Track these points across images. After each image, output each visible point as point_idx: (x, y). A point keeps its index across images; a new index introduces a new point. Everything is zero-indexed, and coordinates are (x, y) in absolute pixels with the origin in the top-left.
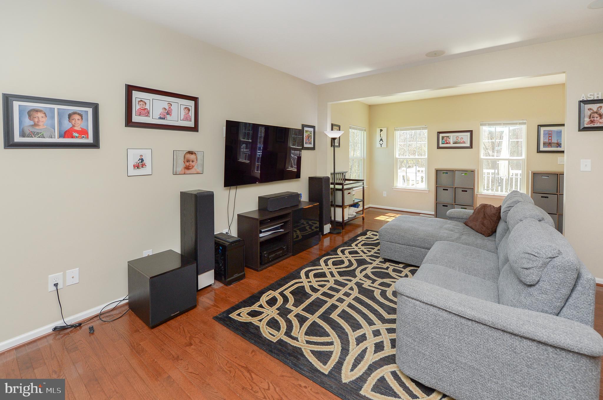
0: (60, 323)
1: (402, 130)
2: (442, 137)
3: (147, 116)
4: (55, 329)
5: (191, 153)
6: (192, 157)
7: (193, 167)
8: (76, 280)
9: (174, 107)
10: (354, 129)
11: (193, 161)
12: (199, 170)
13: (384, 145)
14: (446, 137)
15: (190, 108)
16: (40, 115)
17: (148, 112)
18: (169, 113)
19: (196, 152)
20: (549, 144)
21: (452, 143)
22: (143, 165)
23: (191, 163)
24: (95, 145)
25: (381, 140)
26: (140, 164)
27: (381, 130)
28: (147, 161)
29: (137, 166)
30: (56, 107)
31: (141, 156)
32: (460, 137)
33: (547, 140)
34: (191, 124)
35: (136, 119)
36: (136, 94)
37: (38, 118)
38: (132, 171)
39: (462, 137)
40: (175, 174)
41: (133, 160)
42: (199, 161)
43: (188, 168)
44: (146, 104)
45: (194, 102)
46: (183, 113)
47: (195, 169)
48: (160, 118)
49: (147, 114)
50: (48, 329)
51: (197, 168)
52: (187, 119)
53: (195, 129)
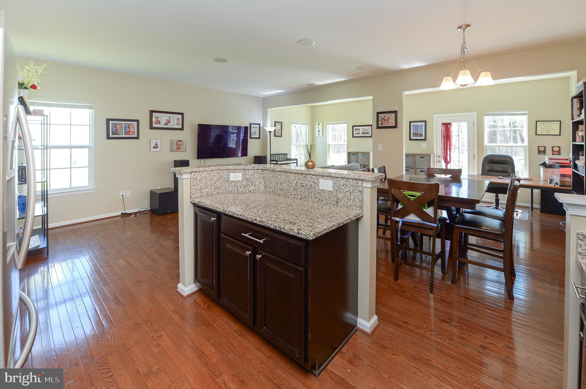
0: (124, 212)
1: (332, 124)
2: (355, 129)
3: (159, 124)
4: (122, 213)
5: (180, 141)
6: (180, 143)
7: (181, 148)
8: (130, 195)
9: (172, 119)
10: (295, 123)
11: (181, 145)
12: (184, 150)
13: (321, 135)
14: (357, 129)
15: (179, 118)
16: (118, 126)
17: (160, 122)
18: (169, 122)
19: (182, 141)
20: (416, 134)
21: (361, 133)
22: (157, 147)
23: (180, 146)
24: (137, 138)
25: (319, 131)
26: (156, 147)
27: (319, 124)
28: (159, 145)
29: (155, 147)
30: (124, 122)
31: (156, 142)
32: (366, 129)
33: (415, 132)
34: (180, 127)
35: (154, 125)
36: (154, 114)
37: (118, 127)
38: (152, 150)
39: (367, 129)
40: (172, 151)
41: (153, 145)
42: (184, 145)
43: (178, 149)
44: (158, 118)
45: (181, 115)
46: (176, 121)
47: (182, 150)
48: (165, 125)
49: (159, 123)
50: (119, 213)
51: (183, 148)
52: (177, 124)
53: (182, 129)
